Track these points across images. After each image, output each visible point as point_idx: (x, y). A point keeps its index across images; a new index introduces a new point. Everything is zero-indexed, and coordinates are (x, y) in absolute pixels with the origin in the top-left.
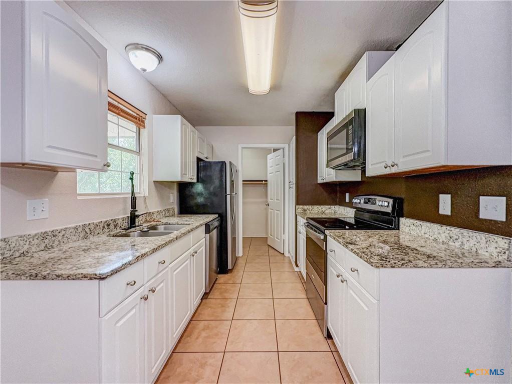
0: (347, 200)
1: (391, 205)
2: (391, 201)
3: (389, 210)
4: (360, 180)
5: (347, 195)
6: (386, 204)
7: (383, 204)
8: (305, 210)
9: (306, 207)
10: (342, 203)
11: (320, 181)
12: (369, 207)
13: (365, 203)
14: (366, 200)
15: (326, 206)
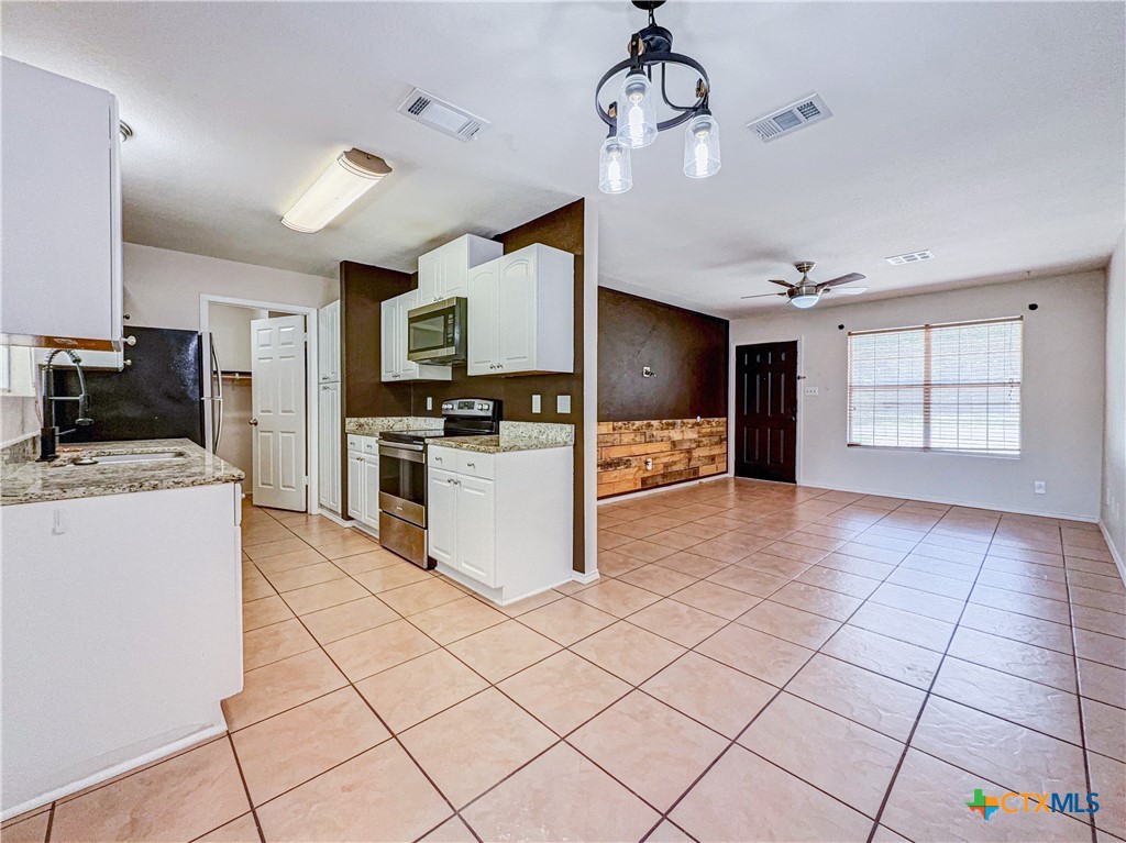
0: (429, 407)
1: (491, 408)
2: (491, 403)
3: (490, 414)
4: (450, 379)
5: (429, 400)
6: (486, 407)
7: (482, 408)
8: (361, 425)
9: (362, 420)
10: (421, 411)
11: (385, 378)
12: (466, 412)
13: (459, 408)
14: (462, 405)
15: (395, 418)
